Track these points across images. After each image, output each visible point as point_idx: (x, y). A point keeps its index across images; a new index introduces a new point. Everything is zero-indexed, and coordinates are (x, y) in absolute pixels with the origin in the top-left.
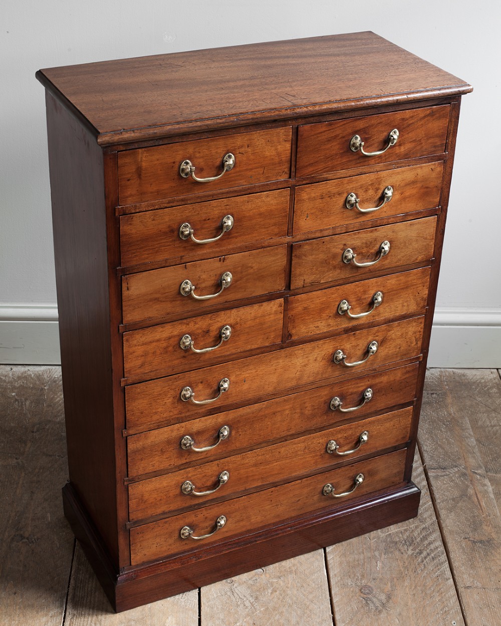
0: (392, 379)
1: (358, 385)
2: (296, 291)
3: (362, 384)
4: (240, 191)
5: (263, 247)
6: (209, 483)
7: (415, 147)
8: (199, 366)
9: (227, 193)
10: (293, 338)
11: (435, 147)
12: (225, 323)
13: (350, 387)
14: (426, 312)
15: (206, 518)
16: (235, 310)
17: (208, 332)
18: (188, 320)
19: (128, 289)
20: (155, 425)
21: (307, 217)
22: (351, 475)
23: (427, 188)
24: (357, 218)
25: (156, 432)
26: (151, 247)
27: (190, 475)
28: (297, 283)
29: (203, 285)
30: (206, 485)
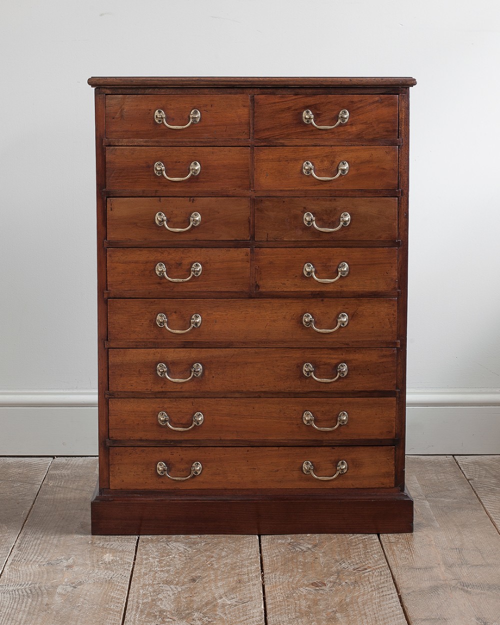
0: (368, 359)
1: (331, 356)
2: (260, 243)
3: (335, 356)
4: (206, 143)
5: (228, 196)
6: (184, 421)
7: (367, 129)
8: (174, 296)
9: (195, 142)
10: (261, 290)
11: (387, 131)
12: (196, 260)
13: (322, 356)
14: (399, 295)
15: (182, 459)
16: (204, 249)
17: (180, 264)
18: (163, 249)
19: (111, 210)
20: (133, 343)
21: (267, 175)
23: (384, 169)
25: (134, 351)
26: (131, 177)
27: (166, 406)
28: (261, 236)
29: (175, 220)
30: (181, 422)
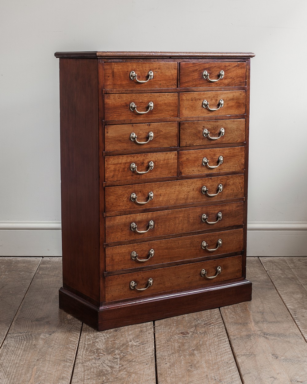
0: (231, 209)
1: (215, 209)
2: (182, 148)
3: (217, 209)
4: (156, 90)
5: (167, 122)
6: (144, 255)
7: (232, 81)
8: (139, 182)
9: (150, 90)
10: (182, 175)
11: (241, 82)
12: (151, 160)
13: (211, 209)
14: (245, 172)
15: (143, 278)
16: (155, 153)
17: (143, 163)
18: (134, 155)
19: (107, 133)
20: (119, 213)
21: (186, 109)
22: (215, 266)
23: (239, 103)
24: (208, 114)
25: (119, 217)
26: (118, 112)
27: (135, 248)
28: (183, 144)
29: (141, 137)
30: (143, 256)
